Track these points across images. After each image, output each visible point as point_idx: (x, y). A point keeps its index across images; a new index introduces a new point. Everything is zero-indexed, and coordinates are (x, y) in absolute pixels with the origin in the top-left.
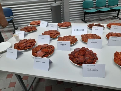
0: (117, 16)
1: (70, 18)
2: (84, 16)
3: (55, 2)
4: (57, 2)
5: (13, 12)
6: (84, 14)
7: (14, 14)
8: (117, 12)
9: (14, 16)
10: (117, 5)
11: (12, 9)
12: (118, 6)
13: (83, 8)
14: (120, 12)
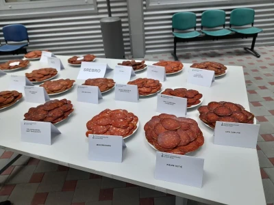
0: (252, 49)
1: (147, 49)
2: (173, 45)
3: (110, 16)
4: (113, 15)
5: (29, 31)
6: (173, 40)
7: (30, 36)
8: (251, 39)
9: (30, 41)
10: (253, 24)
11: (27, 27)
12: (254, 26)
13: (173, 29)
14: (257, 39)
